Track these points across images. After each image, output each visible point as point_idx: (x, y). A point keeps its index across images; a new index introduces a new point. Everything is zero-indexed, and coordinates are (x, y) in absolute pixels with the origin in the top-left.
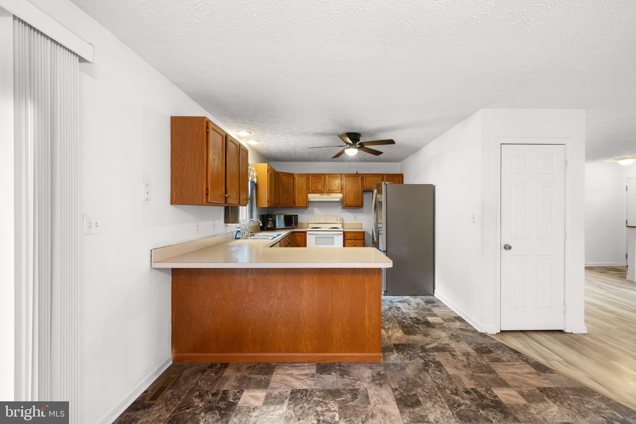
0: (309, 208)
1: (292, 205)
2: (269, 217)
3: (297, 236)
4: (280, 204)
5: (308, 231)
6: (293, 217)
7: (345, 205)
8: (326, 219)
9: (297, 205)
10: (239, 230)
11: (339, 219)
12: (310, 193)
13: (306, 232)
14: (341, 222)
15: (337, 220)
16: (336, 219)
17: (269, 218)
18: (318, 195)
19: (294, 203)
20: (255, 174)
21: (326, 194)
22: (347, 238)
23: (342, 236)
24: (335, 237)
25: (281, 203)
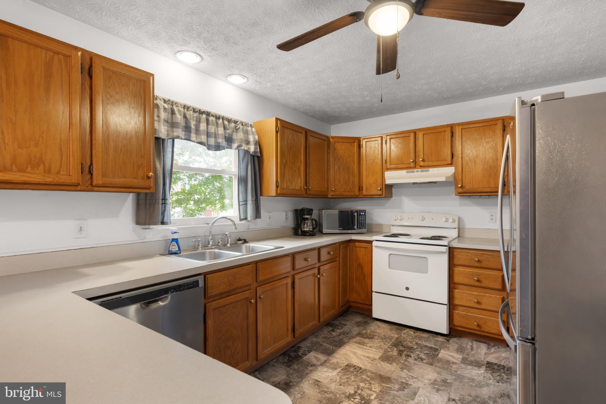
0: (394, 198)
1: (357, 193)
2: (306, 213)
3: (358, 248)
4: (332, 191)
5: (376, 241)
6: (356, 214)
7: (460, 190)
8: (423, 219)
9: (364, 192)
10: (175, 236)
11: (451, 220)
12: (388, 169)
13: (371, 242)
14: (456, 225)
15: (447, 220)
16: (444, 220)
17: (304, 215)
18: (403, 172)
19: (360, 189)
20: (254, 138)
21: (420, 170)
22: (460, 263)
23: (445, 258)
24: (429, 256)
25: (333, 189)
